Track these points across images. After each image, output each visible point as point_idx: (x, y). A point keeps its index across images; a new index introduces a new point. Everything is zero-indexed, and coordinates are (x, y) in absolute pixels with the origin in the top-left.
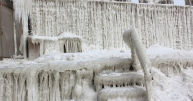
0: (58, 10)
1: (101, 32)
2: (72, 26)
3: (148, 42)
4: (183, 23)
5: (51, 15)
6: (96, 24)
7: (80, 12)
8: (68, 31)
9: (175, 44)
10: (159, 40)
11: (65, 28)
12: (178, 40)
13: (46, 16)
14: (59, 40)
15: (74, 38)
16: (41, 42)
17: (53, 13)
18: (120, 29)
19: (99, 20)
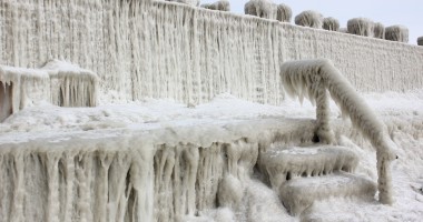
0: (41, 8)
1: (129, 63)
2: (71, 46)
3: (211, 88)
4: (268, 52)
5: (27, 18)
6: (120, 45)
7: (88, 15)
8: (62, 57)
9: (256, 93)
10: (229, 84)
11: (56, 50)
12: (259, 86)
13: (16, 18)
14: (51, 77)
15: (82, 74)
16: (16, 80)
17: (30, 14)
18: (163, 58)
19: (124, 37)
